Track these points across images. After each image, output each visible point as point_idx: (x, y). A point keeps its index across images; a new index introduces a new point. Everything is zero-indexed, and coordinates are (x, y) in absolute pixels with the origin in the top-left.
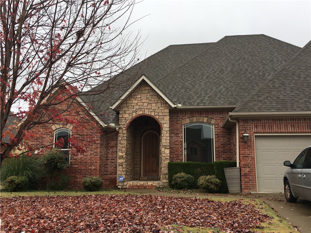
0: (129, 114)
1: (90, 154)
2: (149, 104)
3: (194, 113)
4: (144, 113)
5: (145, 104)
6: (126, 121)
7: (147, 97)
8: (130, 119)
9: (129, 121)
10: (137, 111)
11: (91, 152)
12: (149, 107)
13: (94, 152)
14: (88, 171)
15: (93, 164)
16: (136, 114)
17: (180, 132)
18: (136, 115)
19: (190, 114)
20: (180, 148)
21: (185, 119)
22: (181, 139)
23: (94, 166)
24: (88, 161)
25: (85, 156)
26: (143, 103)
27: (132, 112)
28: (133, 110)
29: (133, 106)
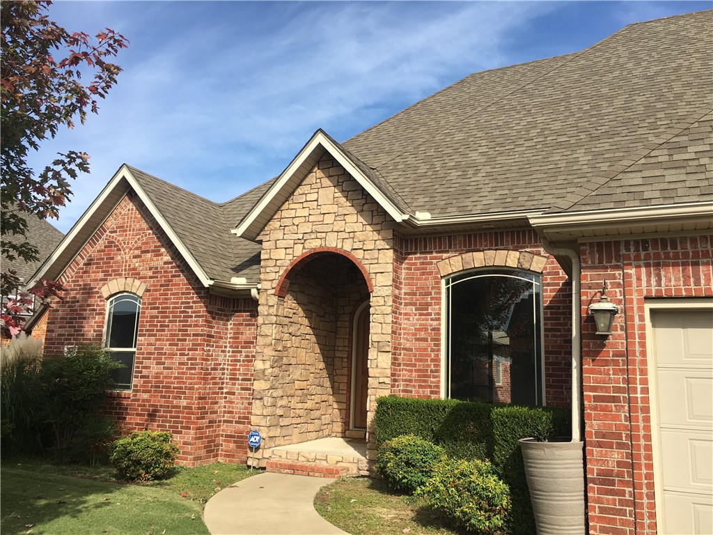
0: (286, 248)
1: (180, 364)
2: (338, 218)
3: (475, 240)
4: (323, 245)
5: (329, 219)
6: (277, 269)
7: (334, 198)
8: (287, 264)
9: (285, 268)
10: (305, 240)
11: (180, 359)
12: (339, 226)
13: (188, 359)
14: (171, 412)
15: (184, 393)
16: (304, 248)
17: (432, 299)
18: (304, 251)
19: (465, 241)
20: (433, 350)
21: (449, 258)
22: (434, 323)
23: (185, 398)
24: (172, 383)
25: (168, 368)
26: (324, 214)
27: (295, 244)
28: (296, 236)
29: (297, 225)
